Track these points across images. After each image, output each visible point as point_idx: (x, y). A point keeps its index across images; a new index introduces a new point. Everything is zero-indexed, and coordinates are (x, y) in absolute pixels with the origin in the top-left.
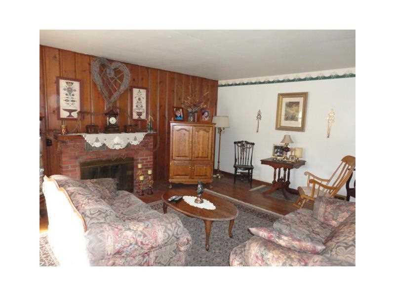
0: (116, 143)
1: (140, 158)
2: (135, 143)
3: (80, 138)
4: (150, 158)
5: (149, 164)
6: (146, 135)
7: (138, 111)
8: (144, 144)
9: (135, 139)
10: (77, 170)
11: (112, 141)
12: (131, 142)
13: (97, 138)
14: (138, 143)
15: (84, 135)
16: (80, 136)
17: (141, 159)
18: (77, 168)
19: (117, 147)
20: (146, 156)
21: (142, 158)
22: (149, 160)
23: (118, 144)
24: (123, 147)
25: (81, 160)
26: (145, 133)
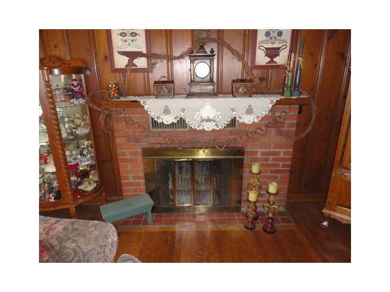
0: (205, 117)
1: (260, 151)
2: (248, 119)
3: (135, 107)
4: (285, 153)
5: (281, 163)
6: (278, 103)
7: (269, 46)
8: (271, 122)
9: (249, 111)
10: (139, 160)
11: (197, 113)
12: (240, 118)
13: (166, 107)
14: (256, 121)
15: (141, 100)
16: (136, 101)
17: (263, 154)
18: (138, 157)
19: (209, 127)
20: (275, 148)
21: (264, 150)
22: (282, 156)
23: (209, 120)
24: (221, 126)
25: (145, 144)
26: (275, 98)
